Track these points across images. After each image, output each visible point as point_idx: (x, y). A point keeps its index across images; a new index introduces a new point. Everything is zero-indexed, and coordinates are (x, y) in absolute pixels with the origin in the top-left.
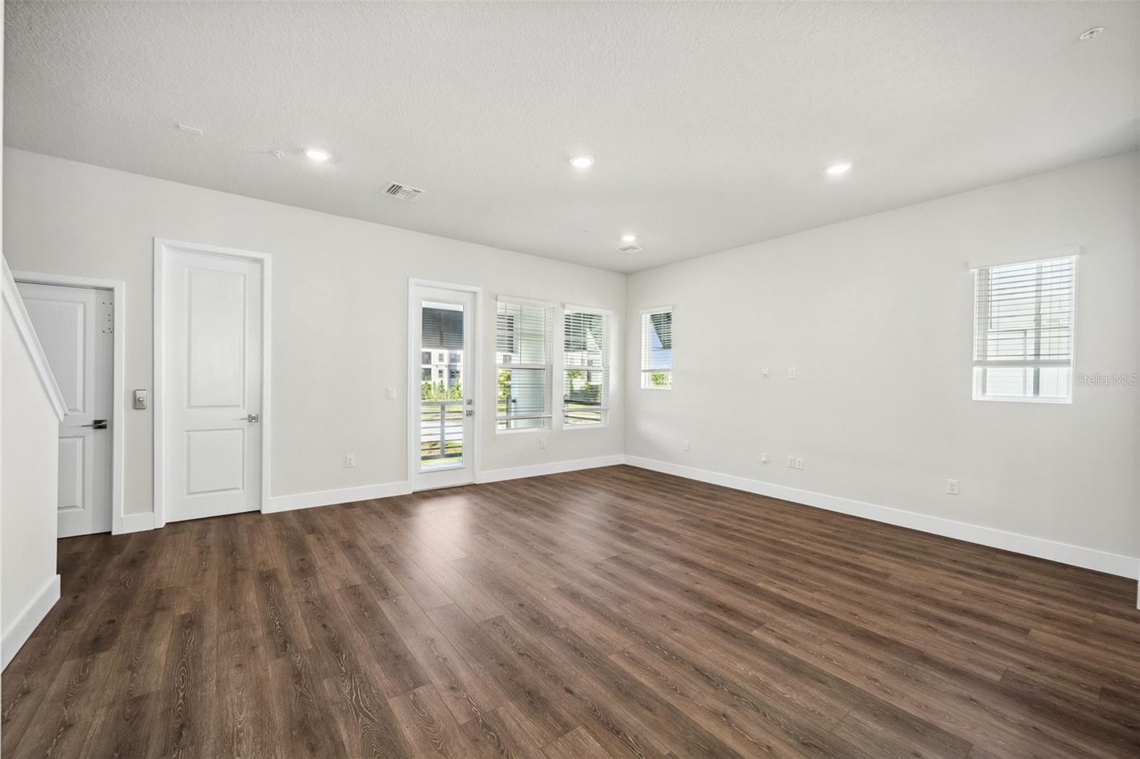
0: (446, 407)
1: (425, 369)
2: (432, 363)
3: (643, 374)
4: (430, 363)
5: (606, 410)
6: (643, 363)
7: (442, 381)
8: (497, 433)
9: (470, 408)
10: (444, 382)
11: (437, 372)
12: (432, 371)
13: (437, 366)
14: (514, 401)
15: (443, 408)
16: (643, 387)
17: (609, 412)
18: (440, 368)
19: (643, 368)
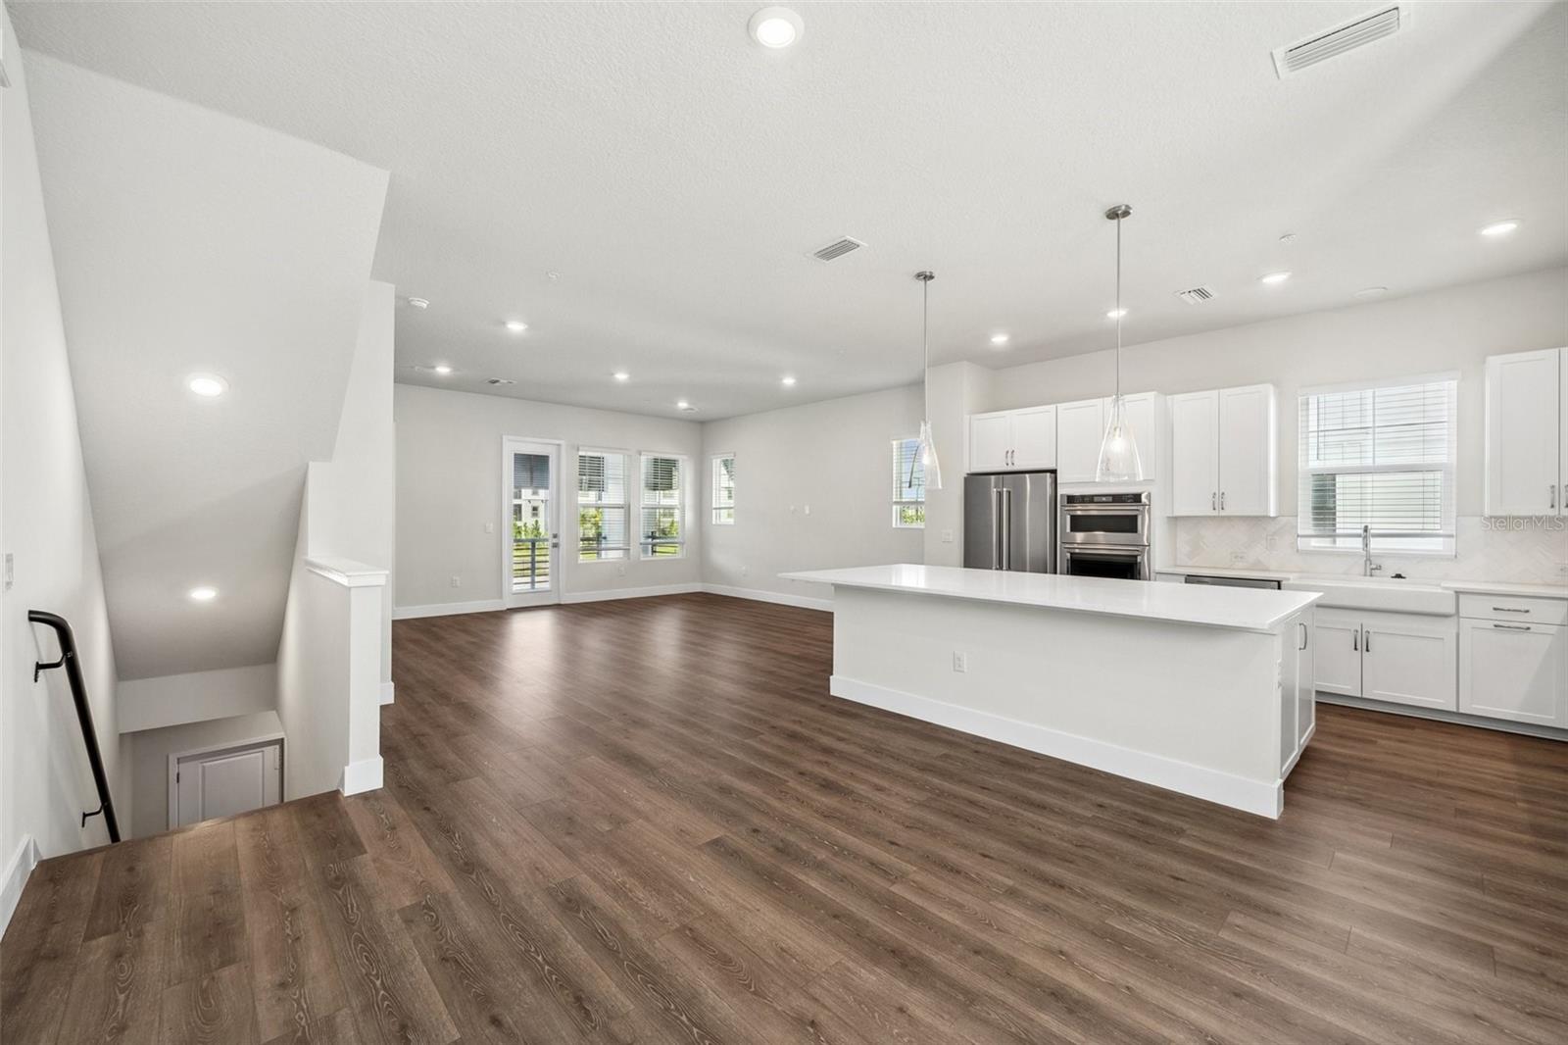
0: (537, 543)
1: (516, 505)
2: (523, 497)
3: (714, 511)
4: (520, 497)
5: (682, 544)
6: (714, 501)
7: (537, 522)
8: (580, 562)
9: (555, 541)
10: (540, 523)
11: (530, 509)
12: (523, 507)
13: (529, 501)
14: (605, 538)
15: (533, 545)
16: (714, 523)
17: (685, 546)
18: (535, 504)
19: (714, 506)
